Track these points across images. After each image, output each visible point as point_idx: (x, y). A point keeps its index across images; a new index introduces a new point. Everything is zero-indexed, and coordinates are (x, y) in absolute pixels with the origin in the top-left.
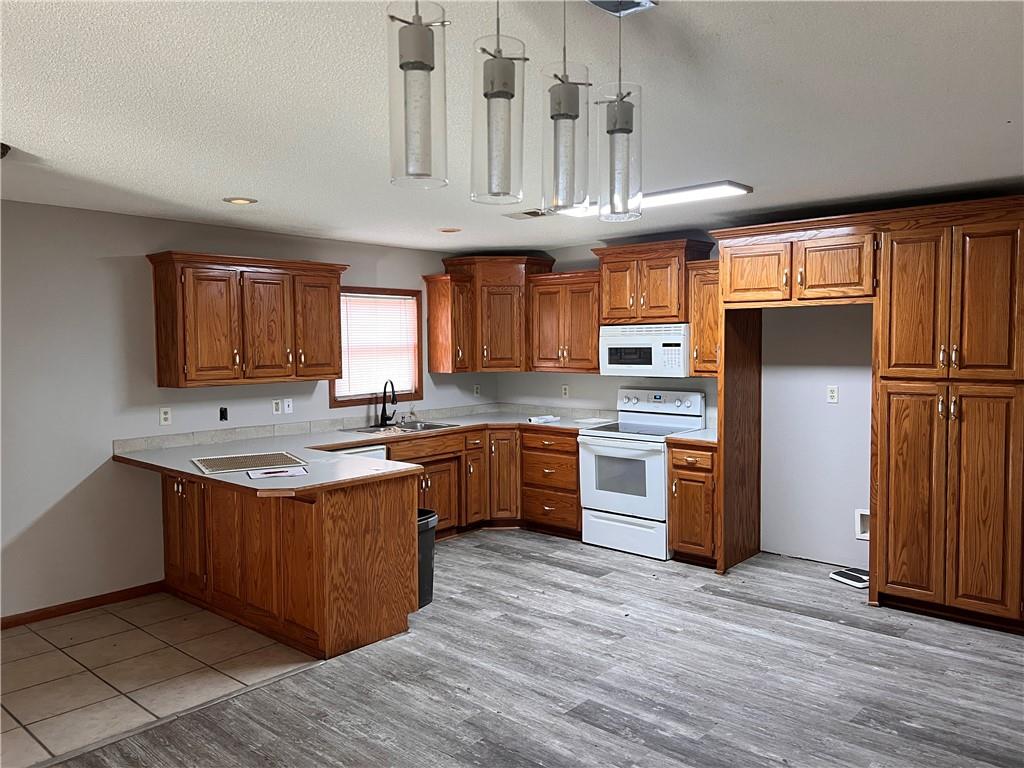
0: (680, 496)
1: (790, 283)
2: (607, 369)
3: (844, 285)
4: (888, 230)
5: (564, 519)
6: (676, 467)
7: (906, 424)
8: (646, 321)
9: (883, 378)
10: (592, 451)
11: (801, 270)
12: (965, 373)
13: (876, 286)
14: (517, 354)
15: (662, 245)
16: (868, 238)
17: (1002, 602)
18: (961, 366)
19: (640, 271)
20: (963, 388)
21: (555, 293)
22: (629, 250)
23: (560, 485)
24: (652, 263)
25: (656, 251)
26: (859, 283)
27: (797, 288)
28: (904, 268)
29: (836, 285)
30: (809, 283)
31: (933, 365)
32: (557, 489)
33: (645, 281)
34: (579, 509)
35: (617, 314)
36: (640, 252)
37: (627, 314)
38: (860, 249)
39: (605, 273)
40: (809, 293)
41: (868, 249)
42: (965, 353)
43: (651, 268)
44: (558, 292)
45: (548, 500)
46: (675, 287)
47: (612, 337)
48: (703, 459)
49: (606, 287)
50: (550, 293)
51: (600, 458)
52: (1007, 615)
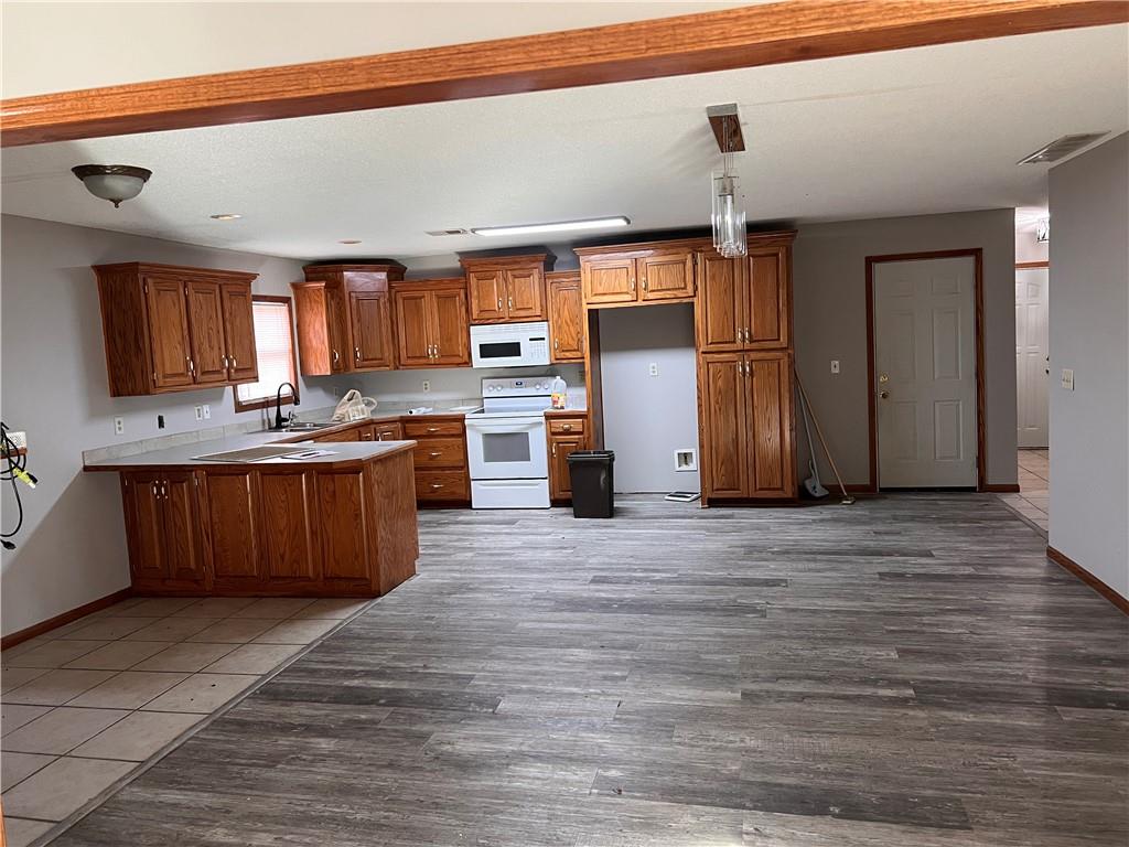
0: (559, 456)
1: (636, 289)
2: (478, 362)
3: (673, 289)
4: (701, 251)
5: (453, 493)
6: (554, 434)
7: (720, 383)
8: (512, 320)
9: (703, 353)
10: (478, 431)
11: (644, 279)
12: (755, 345)
13: (696, 289)
14: (386, 354)
15: (524, 258)
16: (689, 256)
17: (782, 489)
18: (751, 342)
19: (505, 280)
20: (753, 355)
21: (421, 298)
22: (495, 261)
23: (446, 464)
24: (516, 273)
25: (519, 263)
26: (685, 288)
27: (642, 292)
28: (713, 278)
29: (669, 290)
30: (650, 289)
31: (734, 342)
32: (443, 468)
33: (510, 287)
34: (468, 481)
35: (486, 315)
36: (504, 264)
37: (496, 315)
38: (684, 264)
39: (473, 280)
40: (651, 296)
41: (689, 264)
42: (753, 331)
43: (515, 277)
44: (424, 297)
45: (437, 479)
46: (537, 293)
47: (481, 335)
48: (576, 425)
49: (475, 293)
50: (416, 298)
51: (487, 436)
52: (785, 496)
